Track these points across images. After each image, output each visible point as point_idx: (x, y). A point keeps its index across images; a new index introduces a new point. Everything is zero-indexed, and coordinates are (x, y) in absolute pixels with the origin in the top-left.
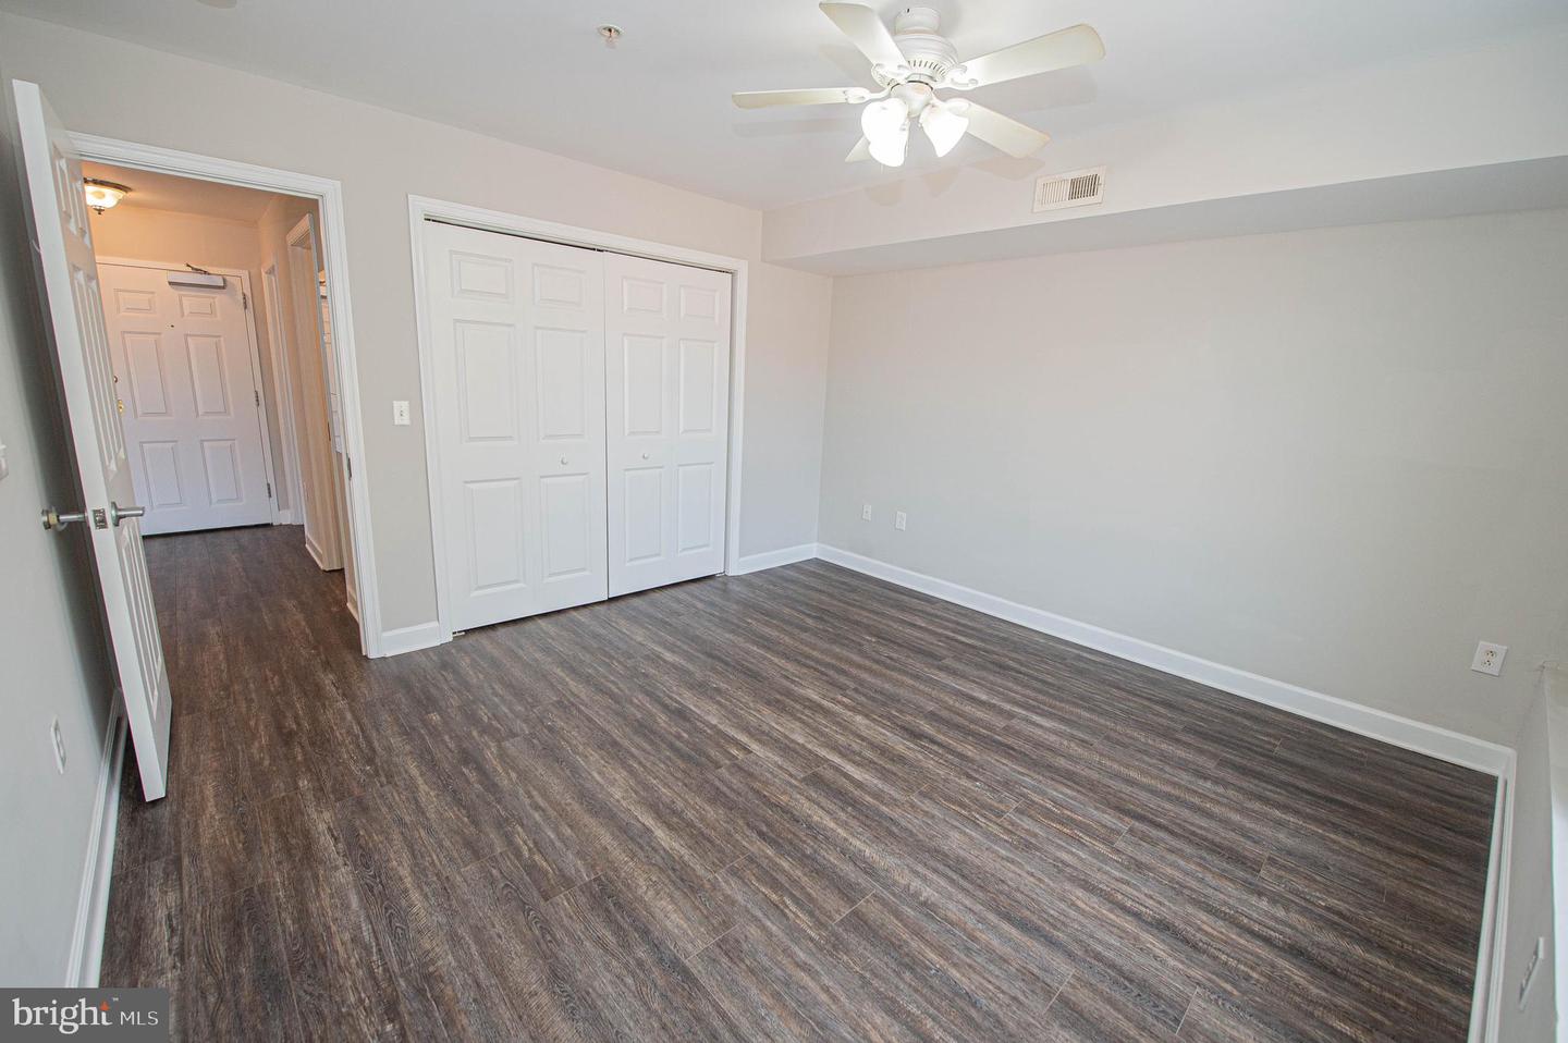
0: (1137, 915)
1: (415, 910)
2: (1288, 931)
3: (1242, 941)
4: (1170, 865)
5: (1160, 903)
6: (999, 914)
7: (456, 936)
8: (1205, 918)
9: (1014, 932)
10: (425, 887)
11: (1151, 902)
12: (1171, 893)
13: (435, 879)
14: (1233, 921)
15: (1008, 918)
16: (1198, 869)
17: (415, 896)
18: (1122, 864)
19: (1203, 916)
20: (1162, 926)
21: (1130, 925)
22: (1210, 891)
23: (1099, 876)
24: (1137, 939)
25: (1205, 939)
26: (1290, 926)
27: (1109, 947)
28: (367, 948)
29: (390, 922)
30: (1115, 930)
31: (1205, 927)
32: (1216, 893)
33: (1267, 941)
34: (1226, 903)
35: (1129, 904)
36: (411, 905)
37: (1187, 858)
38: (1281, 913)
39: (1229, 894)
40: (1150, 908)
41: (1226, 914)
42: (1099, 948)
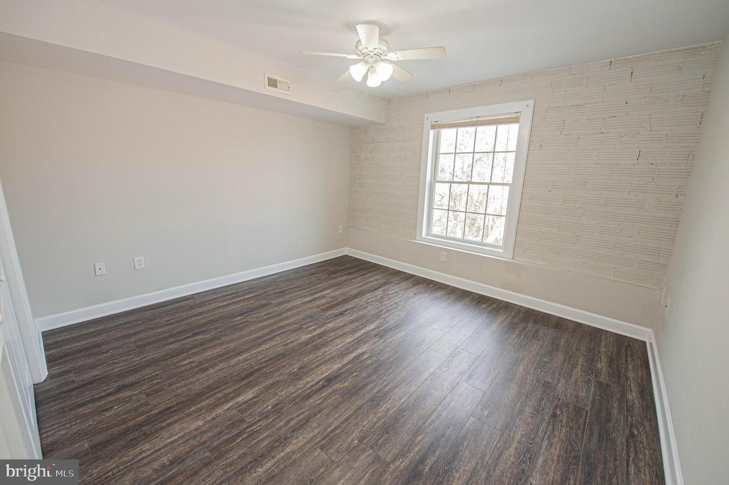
1: (523, 432)
7: (519, 412)
10: (511, 436)
13: (505, 435)
17: (518, 437)
28: (549, 438)
29: (534, 438)
36: (522, 436)
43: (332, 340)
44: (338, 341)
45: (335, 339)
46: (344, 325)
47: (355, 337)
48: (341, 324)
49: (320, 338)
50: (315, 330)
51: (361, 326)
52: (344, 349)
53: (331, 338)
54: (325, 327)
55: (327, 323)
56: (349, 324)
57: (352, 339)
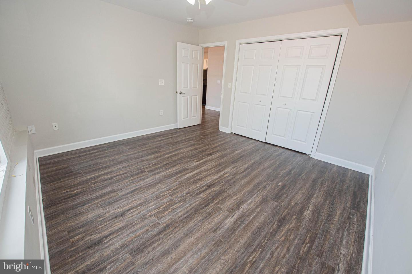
0: (128, 211)
2: (106, 246)
3: (109, 230)
4: (142, 227)
5: (130, 217)
6: (138, 188)
8: (120, 225)
9: (133, 189)
11: (131, 215)
12: (131, 222)
14: (116, 232)
15: (137, 189)
16: (137, 234)
18: (145, 215)
19: (121, 225)
20: (122, 214)
21: (126, 208)
22: (128, 232)
23: (143, 208)
24: (122, 208)
25: (115, 221)
26: (107, 247)
27: (122, 202)
30: (126, 205)
31: (118, 224)
32: (127, 234)
33: (106, 237)
34: (122, 234)
35: (132, 211)
37: (143, 233)
38: (112, 248)
39: (125, 238)
40: (129, 215)
41: (119, 232)
42: (123, 200)
43: (213, 168)
44: (209, 167)
45: (211, 169)
46: (206, 177)
47: (200, 169)
48: (209, 178)
49: (219, 170)
50: (224, 174)
51: (195, 175)
52: (206, 164)
53: (213, 169)
54: (219, 175)
55: (218, 179)
56: (203, 178)
57: (202, 168)
